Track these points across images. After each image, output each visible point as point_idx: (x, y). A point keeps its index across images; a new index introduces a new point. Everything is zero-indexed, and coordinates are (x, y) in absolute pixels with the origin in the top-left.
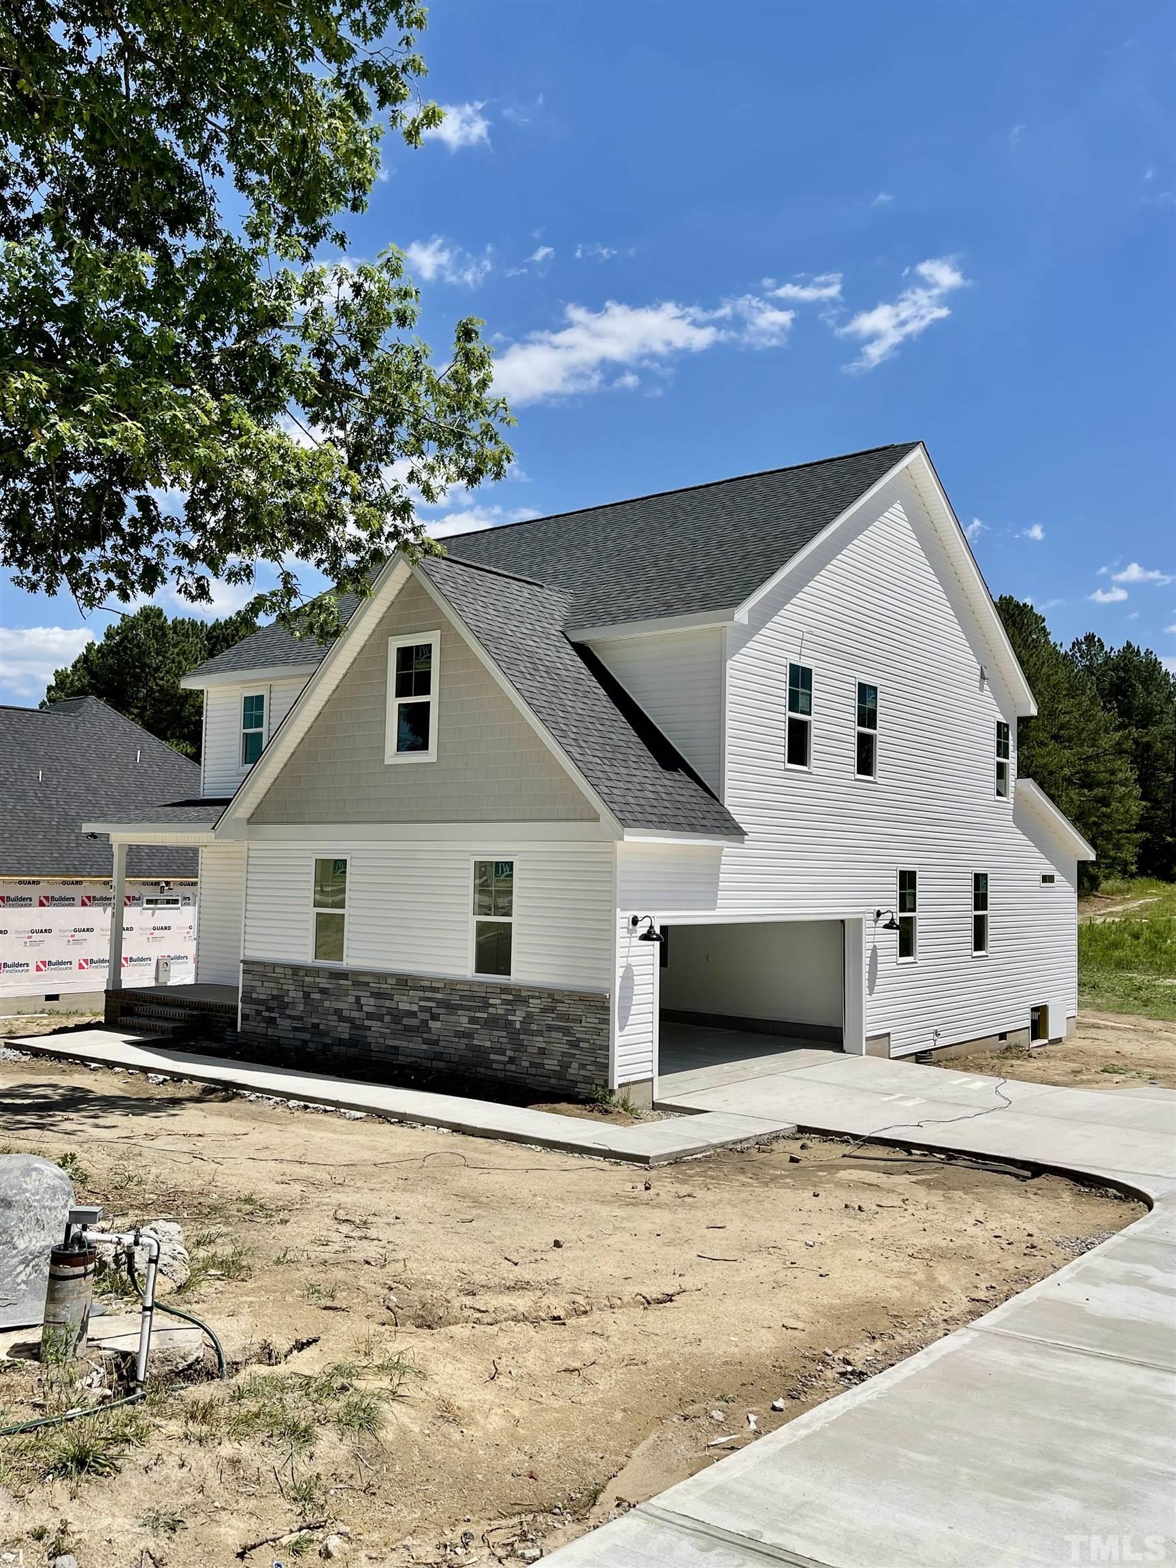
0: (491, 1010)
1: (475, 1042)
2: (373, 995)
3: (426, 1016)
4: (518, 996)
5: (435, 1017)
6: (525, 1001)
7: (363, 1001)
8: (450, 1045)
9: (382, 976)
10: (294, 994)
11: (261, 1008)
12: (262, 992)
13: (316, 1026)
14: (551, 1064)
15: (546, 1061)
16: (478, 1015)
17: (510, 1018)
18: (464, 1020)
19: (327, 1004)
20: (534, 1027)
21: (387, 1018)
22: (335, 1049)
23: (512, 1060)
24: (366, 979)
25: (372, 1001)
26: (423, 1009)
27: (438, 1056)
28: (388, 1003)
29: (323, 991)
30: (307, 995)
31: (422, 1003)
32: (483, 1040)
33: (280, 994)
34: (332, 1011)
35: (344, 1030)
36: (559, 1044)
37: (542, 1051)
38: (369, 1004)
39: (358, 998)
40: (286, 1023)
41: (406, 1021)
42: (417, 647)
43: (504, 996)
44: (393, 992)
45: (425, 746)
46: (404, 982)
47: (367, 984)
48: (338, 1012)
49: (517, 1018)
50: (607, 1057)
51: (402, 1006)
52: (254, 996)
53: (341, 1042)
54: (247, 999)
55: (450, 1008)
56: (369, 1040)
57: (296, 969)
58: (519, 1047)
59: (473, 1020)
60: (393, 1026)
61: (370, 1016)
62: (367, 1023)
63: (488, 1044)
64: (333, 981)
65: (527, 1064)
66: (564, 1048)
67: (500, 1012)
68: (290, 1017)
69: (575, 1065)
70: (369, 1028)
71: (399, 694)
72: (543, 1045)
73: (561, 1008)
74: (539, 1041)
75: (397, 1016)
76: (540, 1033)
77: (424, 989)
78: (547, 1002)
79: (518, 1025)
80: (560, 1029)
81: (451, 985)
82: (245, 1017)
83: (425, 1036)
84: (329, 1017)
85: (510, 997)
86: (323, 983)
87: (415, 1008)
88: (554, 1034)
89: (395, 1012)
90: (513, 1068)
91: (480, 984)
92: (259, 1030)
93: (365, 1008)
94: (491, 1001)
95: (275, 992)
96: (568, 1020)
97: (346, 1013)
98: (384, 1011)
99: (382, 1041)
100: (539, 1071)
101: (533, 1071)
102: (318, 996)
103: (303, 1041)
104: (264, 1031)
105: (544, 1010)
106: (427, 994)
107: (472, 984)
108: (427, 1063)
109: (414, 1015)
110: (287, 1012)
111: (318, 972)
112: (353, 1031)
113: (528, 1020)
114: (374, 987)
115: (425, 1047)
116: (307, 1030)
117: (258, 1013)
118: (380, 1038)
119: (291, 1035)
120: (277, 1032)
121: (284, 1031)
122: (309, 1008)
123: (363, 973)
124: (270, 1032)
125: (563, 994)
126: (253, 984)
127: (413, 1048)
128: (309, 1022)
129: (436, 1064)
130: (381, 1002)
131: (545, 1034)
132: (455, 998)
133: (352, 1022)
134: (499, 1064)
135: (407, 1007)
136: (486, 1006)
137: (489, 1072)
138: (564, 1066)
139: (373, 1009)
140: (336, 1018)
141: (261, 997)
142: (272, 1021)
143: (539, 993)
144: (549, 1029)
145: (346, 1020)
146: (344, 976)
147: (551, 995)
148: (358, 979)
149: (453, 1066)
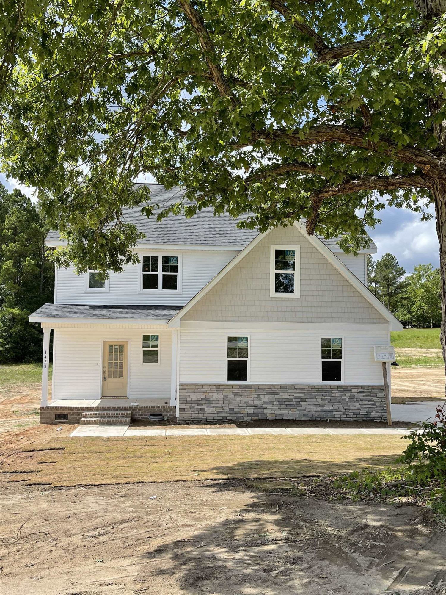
0: (333, 395)
1: (325, 408)
2: (267, 394)
3: (299, 400)
4: (347, 389)
5: (303, 400)
6: (350, 391)
7: (262, 396)
8: (312, 410)
9: (271, 386)
10: (214, 396)
11: (193, 405)
12: (193, 397)
13: (232, 410)
14: (363, 412)
15: (360, 412)
16: (326, 397)
17: (343, 397)
18: (319, 400)
19: (238, 399)
20: (355, 400)
21: (276, 403)
22: (245, 419)
23: (344, 413)
24: (264, 387)
25: (267, 396)
26: (296, 398)
27: (306, 415)
28: (276, 396)
29: (236, 394)
30: (225, 397)
31: (295, 395)
32: (329, 406)
33: (207, 397)
34: (242, 402)
35: (250, 410)
36: (367, 405)
37: (359, 409)
38: (265, 397)
39: (258, 396)
40: (212, 410)
41: (286, 403)
42: (287, 250)
43: (339, 389)
44: (279, 391)
45: (292, 291)
46: (284, 387)
47: (264, 389)
48: (247, 404)
49: (347, 397)
51: (284, 397)
52: (188, 399)
53: (248, 415)
54: (183, 400)
55: (310, 395)
56: (265, 412)
57: (217, 386)
58: (348, 408)
59: (323, 400)
60: (280, 405)
61: (265, 402)
62: (263, 406)
63: (332, 408)
64: (242, 389)
65: (352, 414)
66: (370, 406)
67: (337, 395)
68: (214, 407)
69: (374, 412)
70: (266, 408)
71: (277, 269)
72: (360, 406)
73: (367, 392)
74: (357, 405)
75: (281, 401)
76: (358, 402)
77: (297, 389)
78: (361, 390)
79: (347, 400)
80: (366, 399)
81: (312, 387)
82: (181, 410)
83: (298, 408)
84: (240, 405)
85: (342, 389)
86: (236, 391)
87: (292, 397)
88: (364, 402)
89: (280, 400)
90: (345, 416)
91: (327, 386)
92: (193, 415)
93: (263, 400)
94: (333, 392)
95: (203, 397)
96: (370, 396)
97: (251, 402)
98: (275, 400)
99: (274, 412)
100: (358, 416)
101: (355, 416)
102: (233, 397)
103: (223, 417)
104: (197, 415)
105: (359, 393)
106: (298, 391)
107: (322, 386)
108: (300, 419)
109: (292, 400)
110: (212, 405)
111: (232, 386)
112: (256, 410)
113: (352, 397)
114: (268, 390)
115: (299, 412)
116: (226, 412)
117: (191, 407)
118: (271, 412)
119: (216, 415)
120: (205, 415)
121: (210, 413)
122: (227, 402)
123: (262, 385)
124: (201, 415)
125: (369, 386)
126: (187, 394)
127: (292, 414)
128: (227, 408)
129: (304, 419)
130: (273, 396)
131: (360, 402)
132: (314, 392)
133: (255, 406)
134: (338, 415)
135: (288, 397)
136: (330, 394)
137: (333, 419)
138: (369, 412)
139: (268, 400)
140: (245, 405)
141: (193, 400)
142: (203, 410)
143: (357, 387)
144: (362, 400)
145: (251, 405)
146: (250, 386)
147: (363, 387)
148: (258, 388)
149: (314, 419)
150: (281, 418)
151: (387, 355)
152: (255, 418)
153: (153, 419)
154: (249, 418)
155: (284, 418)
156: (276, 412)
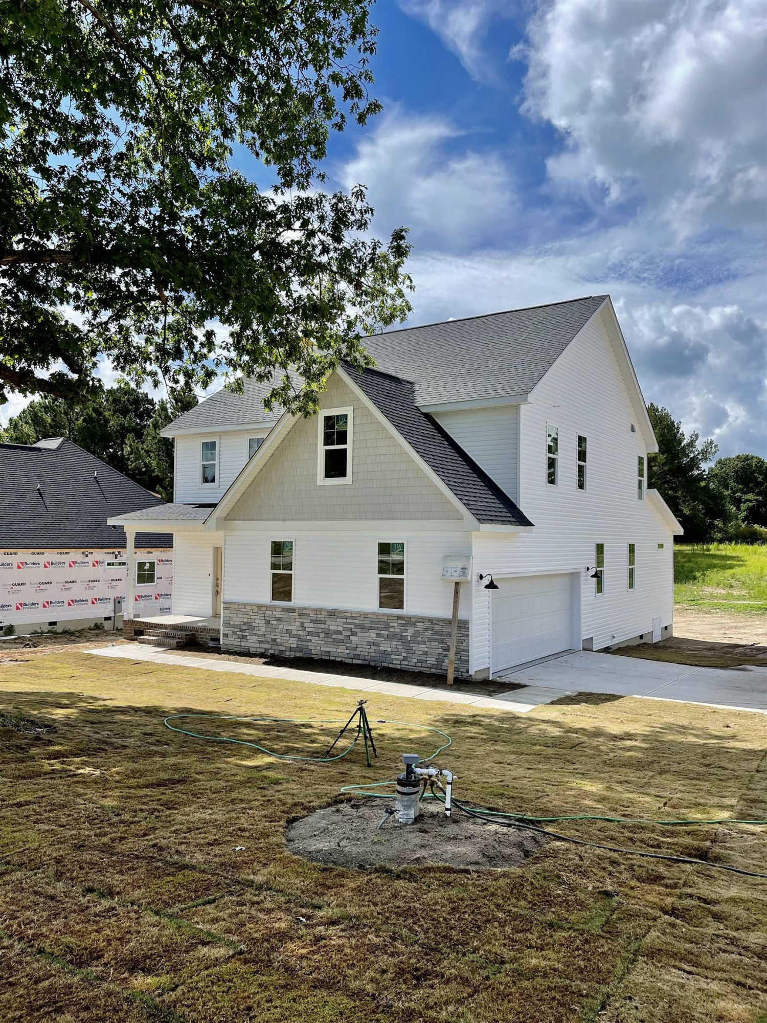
0: (391, 630)
1: (381, 648)
2: (312, 621)
3: (349, 633)
4: (409, 621)
5: (354, 634)
6: (414, 624)
7: (306, 625)
8: (364, 650)
9: (317, 611)
10: (259, 622)
11: (236, 630)
12: (237, 620)
13: (274, 640)
14: (431, 660)
15: (428, 659)
16: (382, 632)
17: (404, 634)
18: (374, 636)
19: (281, 627)
20: (420, 639)
21: (322, 635)
22: (288, 654)
23: (405, 659)
24: (308, 612)
25: (312, 625)
26: (345, 629)
27: (357, 657)
28: (322, 626)
29: (279, 620)
30: (268, 622)
31: (345, 626)
32: (386, 646)
33: (249, 621)
34: (285, 631)
35: (293, 642)
36: (436, 649)
37: (426, 653)
38: (310, 627)
39: (302, 623)
40: (255, 639)
41: (334, 636)
42: (338, 416)
43: (399, 622)
44: (326, 619)
45: (344, 474)
46: (333, 614)
47: (308, 615)
48: (289, 632)
49: (409, 633)
50: (468, 656)
51: (331, 628)
52: (231, 623)
53: (291, 649)
54: (227, 624)
55: (362, 627)
56: (310, 648)
57: (259, 607)
58: (410, 651)
59: (378, 635)
60: (326, 639)
61: (310, 634)
62: (308, 638)
63: (389, 649)
64: (286, 613)
65: (416, 661)
66: (440, 651)
67: (397, 630)
68: (256, 635)
69: (447, 661)
70: (311, 641)
71: (326, 444)
72: (426, 650)
73: (437, 628)
74: (423, 647)
75: (328, 633)
76: (424, 642)
77: (346, 618)
78: (428, 624)
79: (409, 639)
80: (435, 640)
81: (365, 615)
82: (226, 635)
83: (347, 645)
84: (283, 635)
85: (404, 622)
86: (278, 614)
87: (340, 629)
88: (433, 643)
89: (327, 631)
90: (406, 663)
91: (384, 615)
92: (235, 643)
93: (307, 629)
94: (391, 624)
95: (245, 620)
96: (441, 635)
97: (294, 632)
98: (320, 631)
99: (319, 648)
100: (424, 665)
101: (419, 664)
102: (275, 622)
103: (266, 649)
104: (239, 643)
105: (426, 629)
106: (348, 621)
107: (377, 615)
108: (349, 661)
109: (340, 633)
110: (254, 632)
111: (274, 608)
112: (300, 643)
113: (416, 635)
114: (313, 617)
115: (348, 651)
116: (268, 642)
117: (234, 633)
118: (318, 647)
119: (257, 645)
120: (247, 644)
121: (252, 643)
122: (269, 630)
123: (305, 609)
124: (243, 644)
125: (439, 620)
126: (231, 615)
127: (339, 652)
128: (269, 638)
129: (355, 661)
130: (318, 626)
131: (427, 643)
132: (367, 623)
133: (299, 637)
134: (396, 661)
135: (335, 628)
136: (387, 627)
137: (390, 666)
138: (440, 662)
139: (313, 630)
140: (288, 635)
141: (236, 623)
142: (244, 637)
143: (423, 620)
144: (430, 640)
145: (294, 636)
146: (292, 610)
147: (430, 620)
148: (302, 612)
149: (366, 663)
150: (327, 658)
151: (458, 570)
152: (299, 655)
153: (211, 644)
154: (292, 654)
155: (331, 658)
156: (322, 649)
